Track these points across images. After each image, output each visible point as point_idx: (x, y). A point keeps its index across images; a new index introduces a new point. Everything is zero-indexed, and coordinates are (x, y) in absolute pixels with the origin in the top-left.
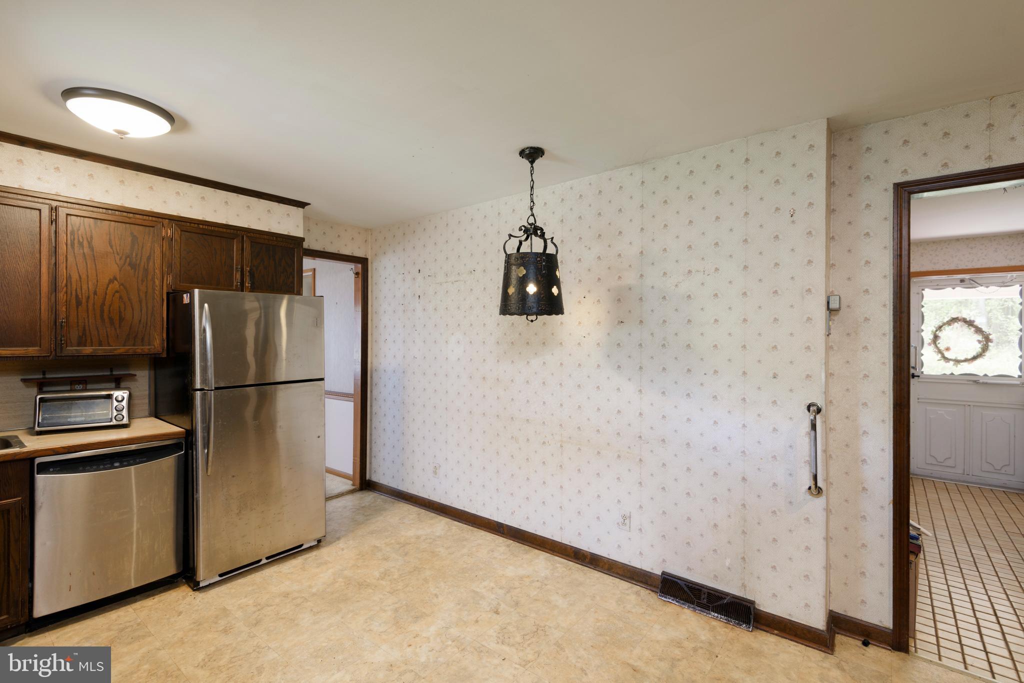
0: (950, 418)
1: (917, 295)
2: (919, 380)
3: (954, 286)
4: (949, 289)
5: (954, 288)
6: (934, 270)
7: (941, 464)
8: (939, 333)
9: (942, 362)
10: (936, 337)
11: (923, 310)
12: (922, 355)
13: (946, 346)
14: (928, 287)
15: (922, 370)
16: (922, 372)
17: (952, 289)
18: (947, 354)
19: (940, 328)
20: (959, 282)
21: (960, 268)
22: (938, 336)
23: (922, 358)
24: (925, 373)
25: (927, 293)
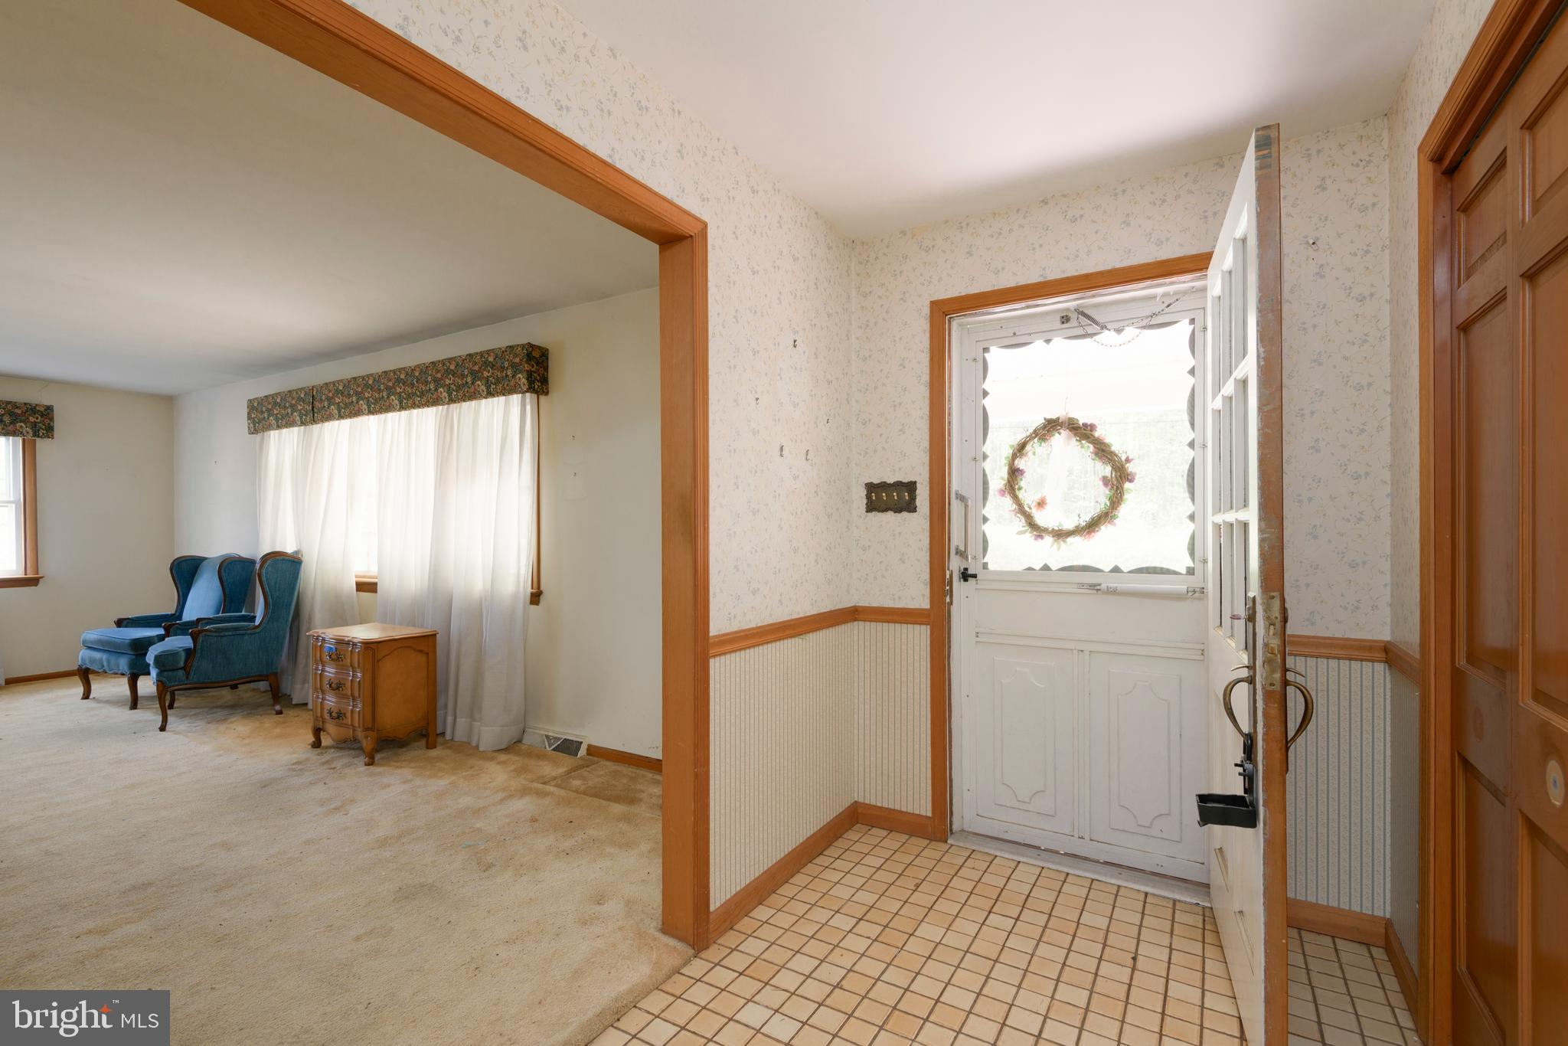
0: (1042, 686)
1: (973, 364)
2: (978, 586)
3: (1048, 336)
4: (1039, 344)
5: (1048, 341)
6: (996, 288)
7: (1024, 807)
8: (1020, 463)
9: (1029, 537)
10: (1014, 473)
11: (986, 402)
12: (985, 520)
13: (1037, 497)
14: (995, 340)
15: (985, 561)
16: (985, 566)
17: (1044, 344)
18: (1041, 518)
19: (1021, 449)
20: (1058, 324)
21: (1052, 276)
22: (1018, 470)
23: (987, 528)
24: (991, 567)
25: (996, 356)
